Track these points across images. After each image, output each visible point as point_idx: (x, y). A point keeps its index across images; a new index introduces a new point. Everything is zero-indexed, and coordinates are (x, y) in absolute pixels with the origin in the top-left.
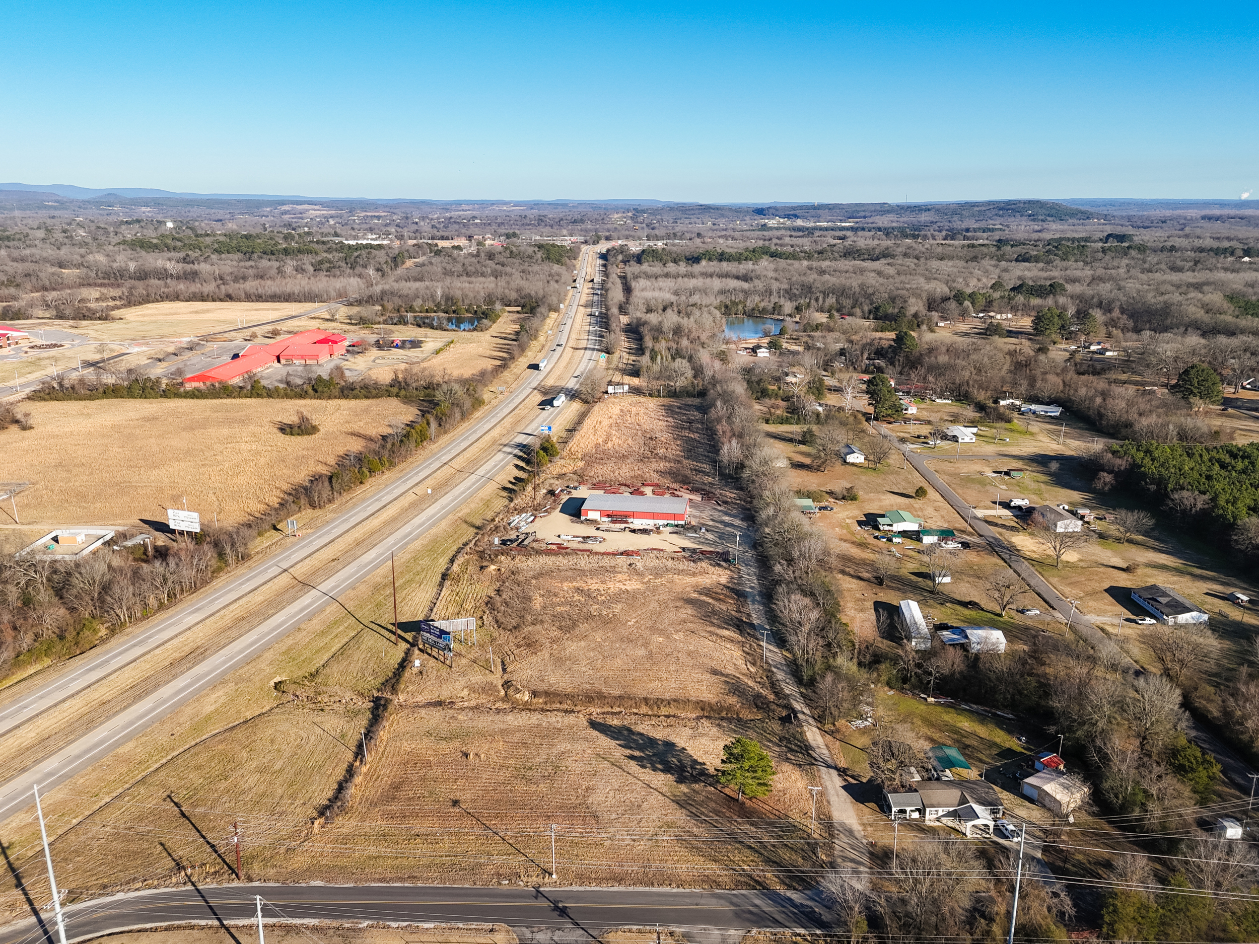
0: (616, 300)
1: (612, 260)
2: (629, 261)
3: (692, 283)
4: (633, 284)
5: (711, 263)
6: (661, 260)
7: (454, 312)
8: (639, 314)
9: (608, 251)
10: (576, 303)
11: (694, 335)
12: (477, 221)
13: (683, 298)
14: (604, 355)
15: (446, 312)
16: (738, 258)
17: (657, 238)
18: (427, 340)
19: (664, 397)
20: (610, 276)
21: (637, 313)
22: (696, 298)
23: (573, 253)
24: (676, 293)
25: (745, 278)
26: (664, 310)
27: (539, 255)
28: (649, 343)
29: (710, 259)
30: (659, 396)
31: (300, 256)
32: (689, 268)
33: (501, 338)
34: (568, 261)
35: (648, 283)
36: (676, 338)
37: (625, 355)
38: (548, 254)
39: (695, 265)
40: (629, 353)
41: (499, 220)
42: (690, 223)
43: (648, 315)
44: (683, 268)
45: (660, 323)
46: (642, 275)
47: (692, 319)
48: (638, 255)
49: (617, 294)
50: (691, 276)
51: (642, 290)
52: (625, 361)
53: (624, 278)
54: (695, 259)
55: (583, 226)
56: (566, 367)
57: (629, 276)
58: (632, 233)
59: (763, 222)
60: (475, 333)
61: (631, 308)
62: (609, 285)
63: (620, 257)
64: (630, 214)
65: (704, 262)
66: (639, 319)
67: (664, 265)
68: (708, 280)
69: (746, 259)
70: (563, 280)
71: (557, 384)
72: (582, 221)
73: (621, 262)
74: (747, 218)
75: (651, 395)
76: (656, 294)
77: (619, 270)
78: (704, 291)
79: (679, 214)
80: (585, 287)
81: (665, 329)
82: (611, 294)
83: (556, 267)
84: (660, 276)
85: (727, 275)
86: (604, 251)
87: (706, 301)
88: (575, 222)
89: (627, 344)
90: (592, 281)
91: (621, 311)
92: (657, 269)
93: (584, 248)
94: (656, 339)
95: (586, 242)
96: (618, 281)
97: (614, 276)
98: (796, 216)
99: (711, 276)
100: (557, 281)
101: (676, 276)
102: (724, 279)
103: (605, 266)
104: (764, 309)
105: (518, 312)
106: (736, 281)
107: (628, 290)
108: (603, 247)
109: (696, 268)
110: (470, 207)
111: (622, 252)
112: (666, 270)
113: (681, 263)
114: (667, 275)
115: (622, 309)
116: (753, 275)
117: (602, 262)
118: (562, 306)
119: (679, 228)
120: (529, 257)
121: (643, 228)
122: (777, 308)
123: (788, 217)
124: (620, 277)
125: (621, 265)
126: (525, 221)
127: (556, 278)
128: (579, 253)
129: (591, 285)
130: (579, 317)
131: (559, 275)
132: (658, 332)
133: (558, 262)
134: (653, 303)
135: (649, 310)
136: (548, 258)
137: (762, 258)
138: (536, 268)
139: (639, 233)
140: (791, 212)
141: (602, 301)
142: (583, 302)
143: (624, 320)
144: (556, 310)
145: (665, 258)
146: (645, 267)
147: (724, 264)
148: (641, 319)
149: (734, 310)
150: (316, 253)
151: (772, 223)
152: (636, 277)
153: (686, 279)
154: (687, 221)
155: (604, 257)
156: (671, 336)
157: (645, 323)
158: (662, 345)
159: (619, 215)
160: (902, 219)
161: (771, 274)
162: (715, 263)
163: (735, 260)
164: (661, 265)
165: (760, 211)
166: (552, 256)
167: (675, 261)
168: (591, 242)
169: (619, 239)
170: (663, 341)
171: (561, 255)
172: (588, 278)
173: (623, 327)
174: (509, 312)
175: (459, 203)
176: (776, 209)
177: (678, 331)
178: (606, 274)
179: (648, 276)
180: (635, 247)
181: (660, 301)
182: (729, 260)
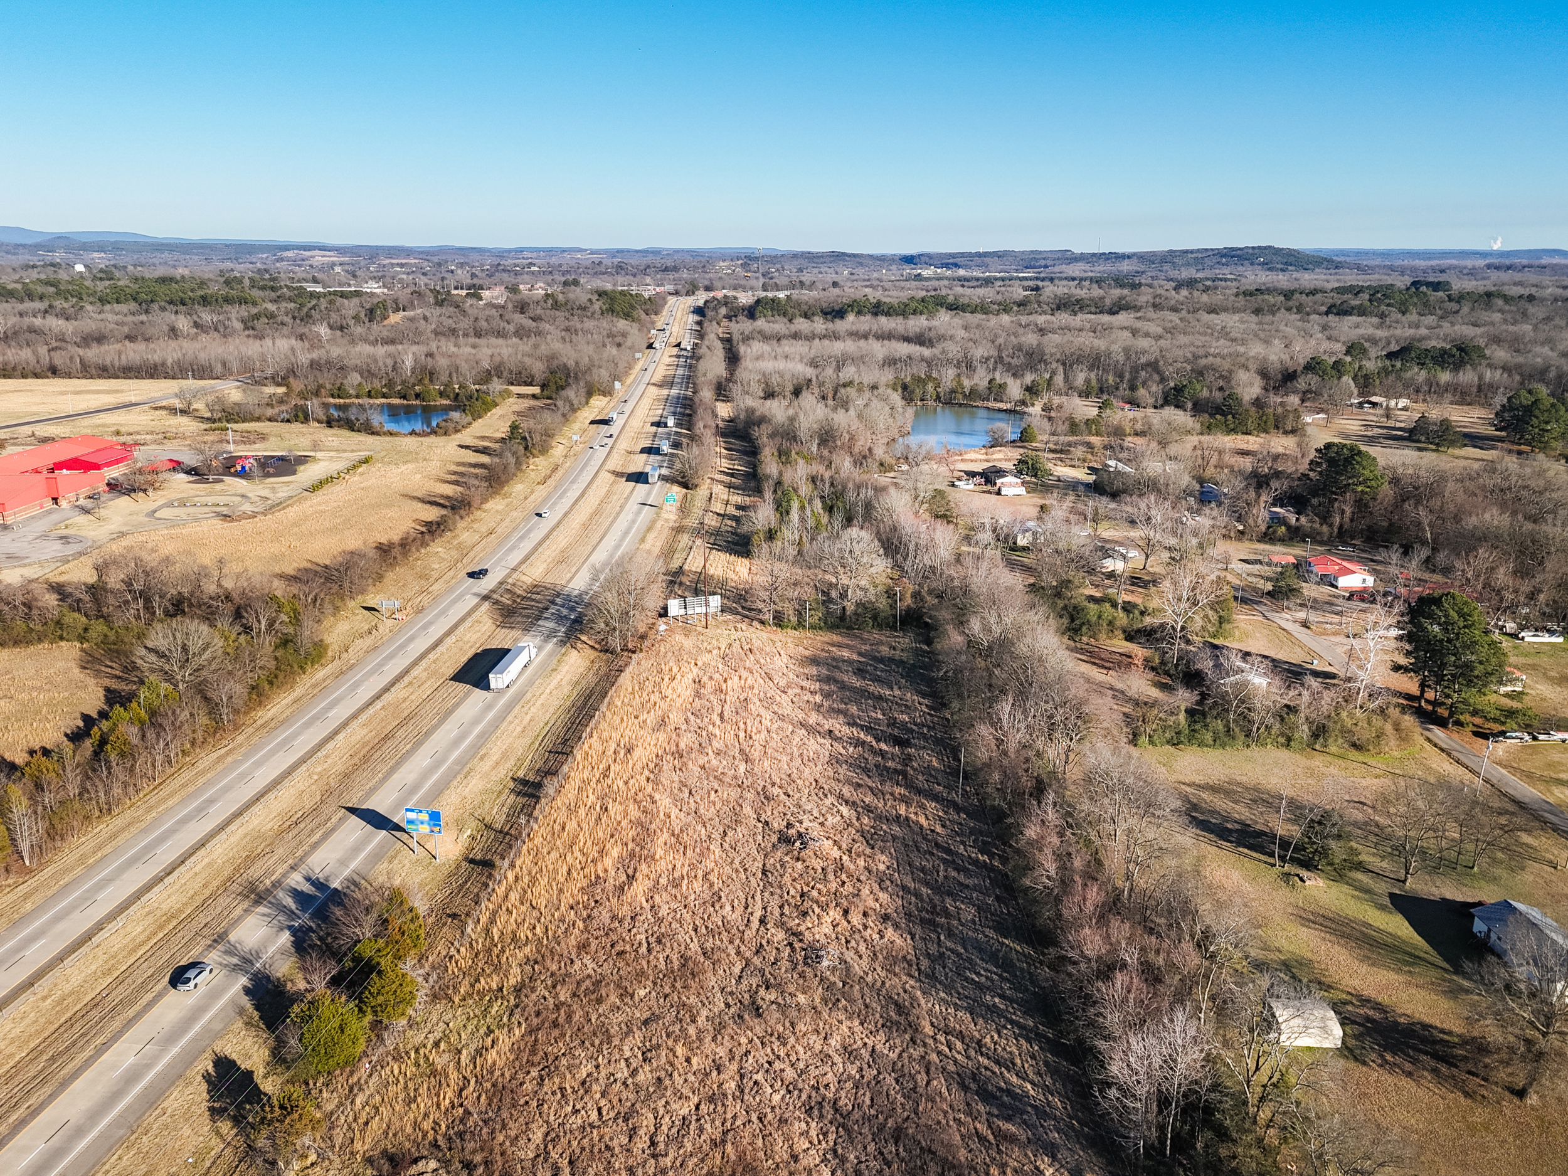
0: (710, 376)
1: (710, 314)
2: (736, 316)
3: (838, 347)
4: (742, 349)
5: (862, 318)
6: (785, 315)
7: (417, 396)
8: (750, 402)
9: (706, 302)
10: (646, 380)
11: (860, 445)
12: (533, 269)
13: (830, 371)
14: (677, 491)
15: (404, 397)
16: (903, 311)
17: (778, 288)
18: (319, 455)
19: (813, 627)
20: (706, 337)
21: (750, 401)
22: (849, 372)
23: (653, 306)
24: (813, 364)
25: (920, 340)
26: (797, 392)
27: (597, 306)
28: (770, 466)
29: (859, 313)
30: (800, 625)
31: (227, 308)
32: (830, 325)
33: (477, 450)
34: (643, 316)
35: (766, 348)
36: (826, 453)
37: (720, 491)
38: (611, 304)
39: (838, 322)
40: (729, 486)
41: (564, 268)
42: (821, 273)
43: (768, 402)
44: (819, 325)
45: (792, 419)
46: (755, 335)
47: (852, 412)
48: (751, 307)
49: (714, 365)
50: (835, 336)
51: (757, 359)
52: (718, 507)
53: (728, 342)
54: (837, 313)
55: (676, 275)
56: (585, 526)
57: (736, 337)
58: (743, 282)
59: (915, 272)
60: (433, 439)
61: (736, 390)
62: (703, 350)
63: (723, 311)
64: (740, 262)
65: (851, 317)
66: (750, 411)
67: (790, 321)
68: (862, 343)
69: (915, 312)
70: (629, 343)
71: (550, 580)
72: (676, 269)
73: (725, 317)
74: (894, 267)
75: (779, 620)
76: (781, 365)
77: (721, 330)
78: (859, 360)
79: (804, 263)
80: (666, 354)
81: (803, 433)
82: (702, 366)
83: (622, 324)
84: (785, 337)
85: (888, 336)
86: (701, 303)
87: (868, 377)
88: (666, 269)
89: (725, 464)
90: (679, 345)
91: (719, 394)
92: (779, 326)
93: (672, 300)
94: (783, 455)
95: (677, 293)
96: (719, 345)
97: (712, 336)
98: (956, 265)
99: (865, 337)
100: (619, 345)
101: (810, 337)
102: (886, 342)
103: (699, 323)
104: (973, 391)
105: (534, 396)
106: (906, 344)
107: (733, 359)
108: (700, 298)
109: (841, 326)
110: (534, 255)
111: (726, 304)
112: (793, 328)
113: (816, 318)
114: (796, 336)
115: (722, 391)
116: (932, 334)
117: (697, 318)
118: (617, 385)
119: (806, 278)
120: (580, 308)
121: (757, 278)
122: (996, 391)
123: (947, 266)
124: (721, 339)
125: (725, 322)
126: (598, 269)
127: (618, 340)
128: (663, 306)
129: (675, 351)
130: (646, 403)
131: (624, 335)
132: (788, 435)
133: (627, 316)
134: (775, 380)
135: (769, 395)
136: (611, 310)
137: (937, 311)
138: (589, 324)
139: (753, 282)
140: (950, 261)
141: (689, 377)
142: (657, 378)
143: (724, 410)
144: (607, 392)
145: (791, 311)
146: (761, 323)
147: (883, 319)
148: (753, 411)
149: (918, 392)
150: (255, 304)
151: (928, 272)
152: (747, 339)
153: (826, 342)
154: (816, 271)
155: (699, 311)
156: (814, 448)
157: (762, 420)
158: (799, 473)
159: (726, 264)
160: (1097, 269)
161: (962, 333)
162: (868, 317)
163: (897, 315)
164: (785, 320)
165: (909, 260)
166: (617, 308)
167: (806, 316)
168: (684, 291)
169: (724, 288)
170: (801, 462)
171: (632, 307)
172: (673, 341)
173: (721, 424)
174: (520, 396)
175: (521, 250)
176: (930, 256)
177: (827, 437)
178: (701, 335)
179: (765, 337)
180: (745, 299)
181: (788, 377)
182: (888, 314)
